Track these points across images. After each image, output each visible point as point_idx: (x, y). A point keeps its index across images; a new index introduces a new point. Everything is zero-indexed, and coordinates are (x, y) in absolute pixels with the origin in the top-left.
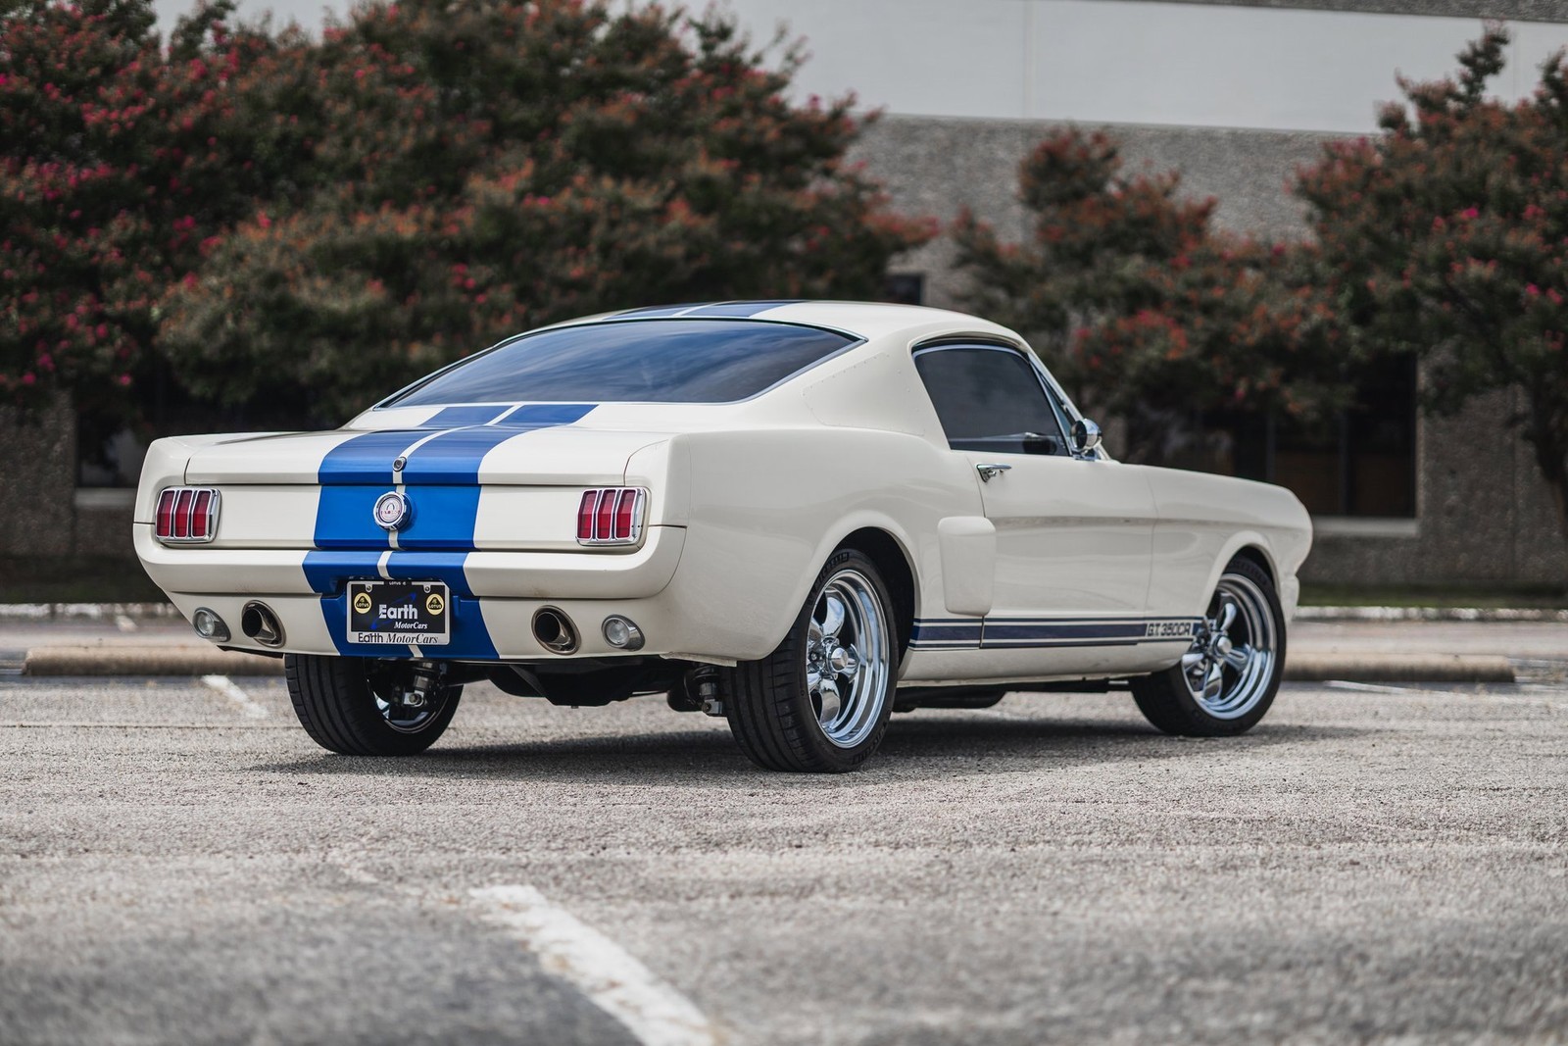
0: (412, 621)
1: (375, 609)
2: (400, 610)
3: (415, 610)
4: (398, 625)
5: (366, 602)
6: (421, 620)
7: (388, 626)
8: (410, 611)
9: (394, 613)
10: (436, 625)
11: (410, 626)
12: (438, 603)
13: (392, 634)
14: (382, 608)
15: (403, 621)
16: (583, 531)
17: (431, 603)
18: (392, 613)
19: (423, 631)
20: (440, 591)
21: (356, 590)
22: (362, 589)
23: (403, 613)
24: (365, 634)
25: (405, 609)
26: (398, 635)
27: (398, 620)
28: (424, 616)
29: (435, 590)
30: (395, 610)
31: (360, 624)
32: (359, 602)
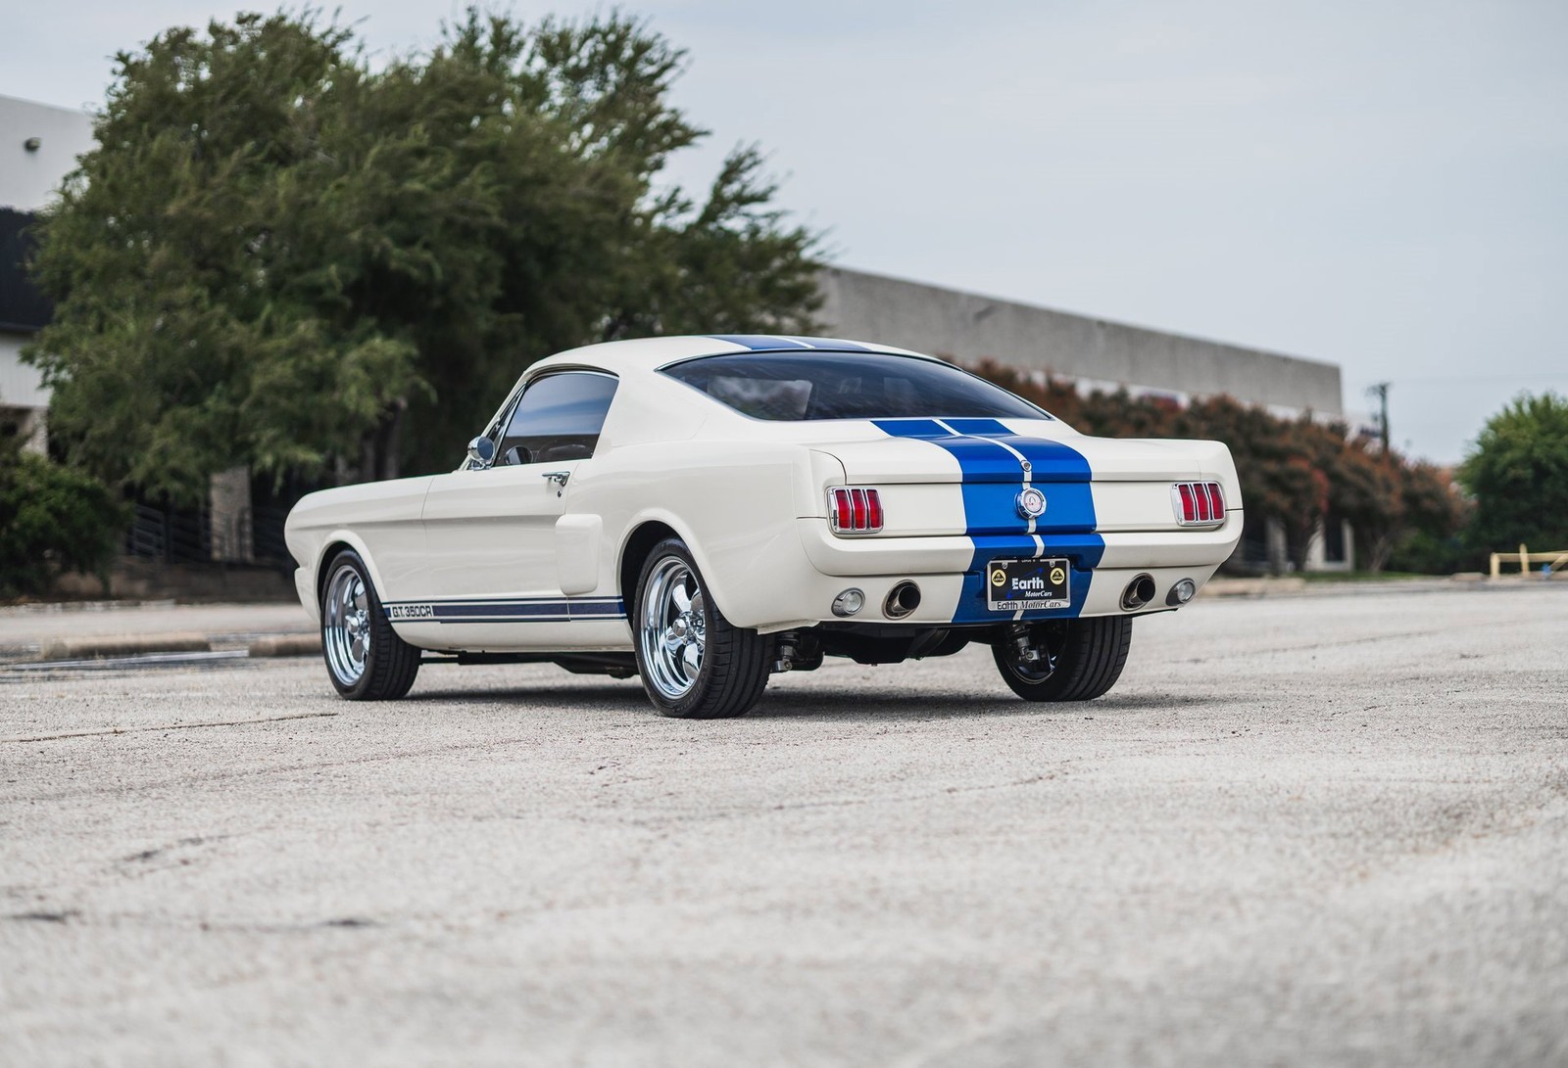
0: (1039, 590)
1: (1009, 582)
2: (1029, 582)
3: (1042, 582)
4: (1028, 594)
5: (1001, 577)
6: (1046, 589)
7: (1020, 595)
8: (1038, 582)
9: (1024, 585)
10: (1058, 592)
11: (1038, 594)
12: (1060, 575)
13: (1025, 602)
14: (1015, 581)
15: (1032, 590)
16: (1189, 515)
17: (1054, 576)
18: (1023, 585)
19: (1048, 598)
20: (1061, 565)
21: (995, 567)
22: (1000, 566)
23: (1031, 584)
24: (1003, 602)
25: (1033, 581)
26: (1030, 602)
27: (1028, 590)
28: (1049, 586)
29: (1058, 565)
30: (1025, 582)
31: (999, 594)
32: (995, 577)
